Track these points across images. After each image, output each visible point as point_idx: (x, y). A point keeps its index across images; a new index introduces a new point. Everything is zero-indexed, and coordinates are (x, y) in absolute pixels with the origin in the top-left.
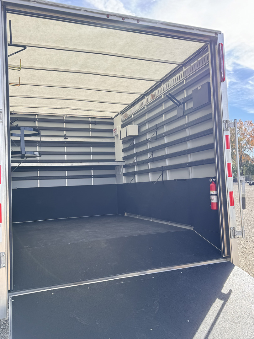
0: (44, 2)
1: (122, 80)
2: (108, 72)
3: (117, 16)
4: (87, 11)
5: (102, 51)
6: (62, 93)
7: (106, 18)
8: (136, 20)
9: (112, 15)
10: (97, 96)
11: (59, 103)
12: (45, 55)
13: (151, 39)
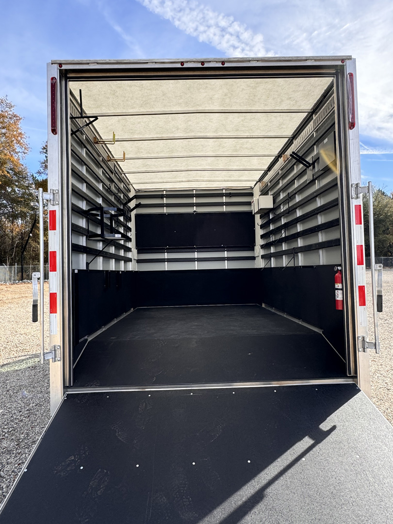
0: (105, 62)
1: (242, 141)
2: (219, 134)
3: (194, 62)
4: (156, 63)
5: (200, 109)
6: (182, 164)
7: (180, 66)
8: (219, 62)
9: (187, 62)
10: (221, 163)
11: (182, 176)
12: (139, 123)
13: (253, 84)
